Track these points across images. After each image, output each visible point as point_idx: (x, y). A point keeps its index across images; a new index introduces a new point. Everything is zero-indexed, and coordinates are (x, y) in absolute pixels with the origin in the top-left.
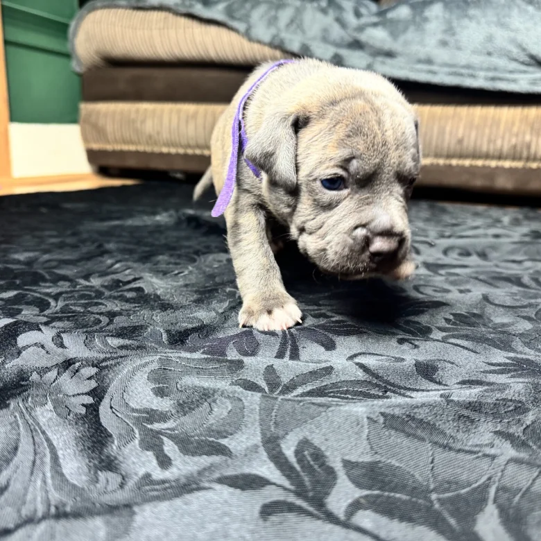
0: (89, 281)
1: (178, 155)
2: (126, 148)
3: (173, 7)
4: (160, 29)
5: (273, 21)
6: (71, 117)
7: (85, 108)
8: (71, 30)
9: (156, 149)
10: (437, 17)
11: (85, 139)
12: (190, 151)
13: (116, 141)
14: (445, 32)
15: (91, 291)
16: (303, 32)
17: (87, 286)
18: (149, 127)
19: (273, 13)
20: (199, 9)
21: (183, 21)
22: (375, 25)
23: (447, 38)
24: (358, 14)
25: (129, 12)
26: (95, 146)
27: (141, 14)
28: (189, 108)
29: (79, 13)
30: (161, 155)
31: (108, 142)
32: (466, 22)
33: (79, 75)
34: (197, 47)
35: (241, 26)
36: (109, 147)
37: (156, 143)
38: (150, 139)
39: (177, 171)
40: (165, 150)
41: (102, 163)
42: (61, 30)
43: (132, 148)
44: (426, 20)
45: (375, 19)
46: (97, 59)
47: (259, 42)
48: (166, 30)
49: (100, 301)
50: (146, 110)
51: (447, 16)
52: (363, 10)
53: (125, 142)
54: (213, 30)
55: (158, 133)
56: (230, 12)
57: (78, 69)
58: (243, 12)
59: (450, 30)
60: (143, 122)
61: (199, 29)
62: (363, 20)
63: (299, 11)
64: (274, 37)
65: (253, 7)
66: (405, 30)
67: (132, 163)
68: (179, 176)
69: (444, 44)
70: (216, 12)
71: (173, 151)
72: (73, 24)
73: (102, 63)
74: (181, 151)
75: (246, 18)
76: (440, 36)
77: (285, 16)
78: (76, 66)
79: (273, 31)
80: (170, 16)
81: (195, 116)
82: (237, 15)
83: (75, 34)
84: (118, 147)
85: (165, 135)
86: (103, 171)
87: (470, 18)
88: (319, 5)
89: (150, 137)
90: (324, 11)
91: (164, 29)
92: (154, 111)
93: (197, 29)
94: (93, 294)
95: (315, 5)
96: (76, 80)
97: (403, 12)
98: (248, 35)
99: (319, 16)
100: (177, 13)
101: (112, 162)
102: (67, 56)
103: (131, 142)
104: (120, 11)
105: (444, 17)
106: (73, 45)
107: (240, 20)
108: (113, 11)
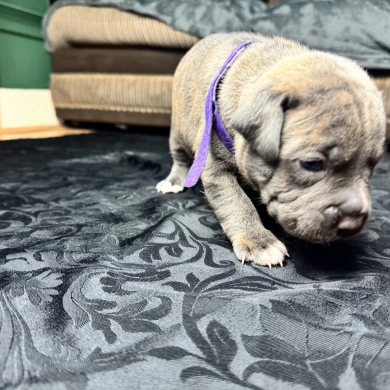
0: (59, 203)
1: (122, 112)
2: (84, 106)
3: (119, 5)
4: (109, 21)
5: (191, 15)
6: (43, 84)
7: (55, 77)
8: (44, 21)
9: (107, 108)
10: (309, 14)
11: (54, 99)
12: (131, 110)
13: (77, 102)
14: (315, 24)
15: (61, 210)
16: (213, 24)
17: (57, 207)
18: (101, 92)
19: (191, 10)
20: (137, 7)
21: (126, 15)
22: (265, 19)
23: (316, 28)
24: (252, 11)
25: (86, 8)
26: (62, 105)
27: (95, 10)
28: (130, 78)
29: (50, 9)
30: (110, 112)
31: (71, 102)
32: (330, 17)
33: (51, 54)
34: (136, 34)
35: (168, 19)
36: (72, 106)
37: (106, 104)
38: (102, 101)
39: (121, 124)
40: (113, 108)
41: (66, 117)
42: (37, 21)
43: (88, 107)
44: (301, 15)
45: (264, 15)
46: (64, 43)
47: (181, 30)
48: (113, 22)
49: (69, 217)
50: (99, 80)
51: (317, 12)
52: (256, 9)
53: (83, 102)
54: (148, 21)
55: (108, 97)
56: (160, 9)
57: (50, 49)
58: (169, 9)
59: (319, 23)
60: (97, 88)
61: (138, 21)
62: (257, 16)
63: (209, 9)
64: (192, 27)
65: (177, 6)
66: (286, 23)
67: (88, 118)
68: (123, 127)
69: (314, 33)
70: (150, 9)
71: (119, 109)
72: (45, 17)
73: (66, 45)
74: (124, 109)
75: (171, 14)
76: (311, 27)
77: (200, 12)
78: (48, 48)
79: (191, 23)
80: (117, 12)
81: (134, 83)
82: (166, 10)
83: (47, 24)
84: (78, 106)
85: (113, 97)
86: (68, 123)
87: (333, 14)
88: (224, 4)
89: (102, 98)
90: (228, 9)
91: (112, 21)
92: (104, 80)
93: (136, 21)
94: (63, 212)
95: (222, 4)
96: (48, 57)
97: (285, 10)
98: (173, 25)
99: (225, 12)
100: (121, 9)
101: (74, 117)
102: (41, 40)
103: (88, 103)
104: (80, 8)
105: (314, 14)
106: (46, 32)
107: (167, 14)
108: (75, 8)
